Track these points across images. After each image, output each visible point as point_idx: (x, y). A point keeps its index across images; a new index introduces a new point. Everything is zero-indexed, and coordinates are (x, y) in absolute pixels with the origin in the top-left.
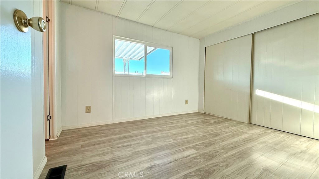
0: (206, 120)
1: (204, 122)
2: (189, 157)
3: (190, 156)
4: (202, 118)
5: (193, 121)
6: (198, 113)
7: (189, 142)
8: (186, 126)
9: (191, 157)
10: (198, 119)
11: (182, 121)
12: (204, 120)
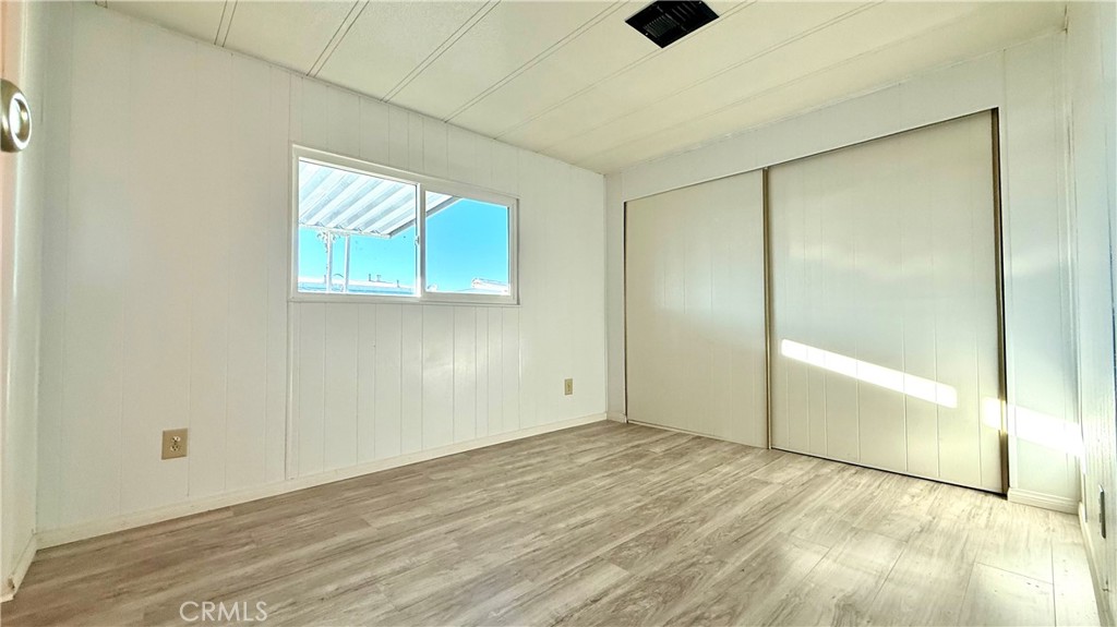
0: (638, 446)
1: (635, 457)
2: (605, 600)
3: (605, 593)
4: (625, 443)
5: (594, 456)
6: (608, 421)
7: (595, 539)
8: (574, 477)
9: (612, 596)
10: (611, 445)
11: (560, 457)
12: (633, 447)
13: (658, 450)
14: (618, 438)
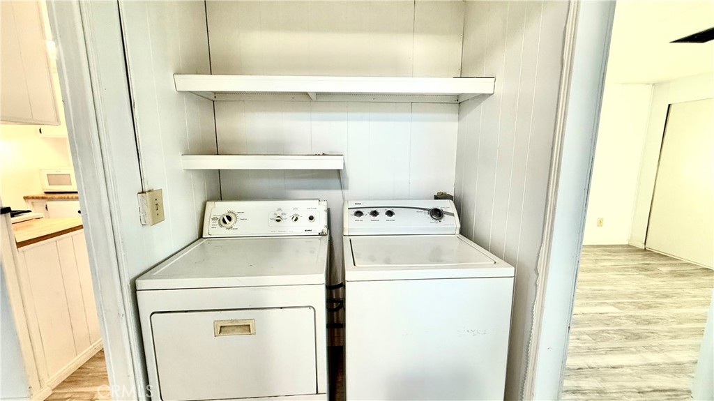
0: (648, 264)
1: (644, 269)
2: (605, 315)
3: (607, 313)
4: (638, 260)
5: (613, 263)
6: (629, 246)
7: (606, 297)
8: (598, 271)
9: (609, 315)
10: (627, 260)
11: (588, 259)
12: (643, 264)
13: (664, 269)
14: (634, 257)
